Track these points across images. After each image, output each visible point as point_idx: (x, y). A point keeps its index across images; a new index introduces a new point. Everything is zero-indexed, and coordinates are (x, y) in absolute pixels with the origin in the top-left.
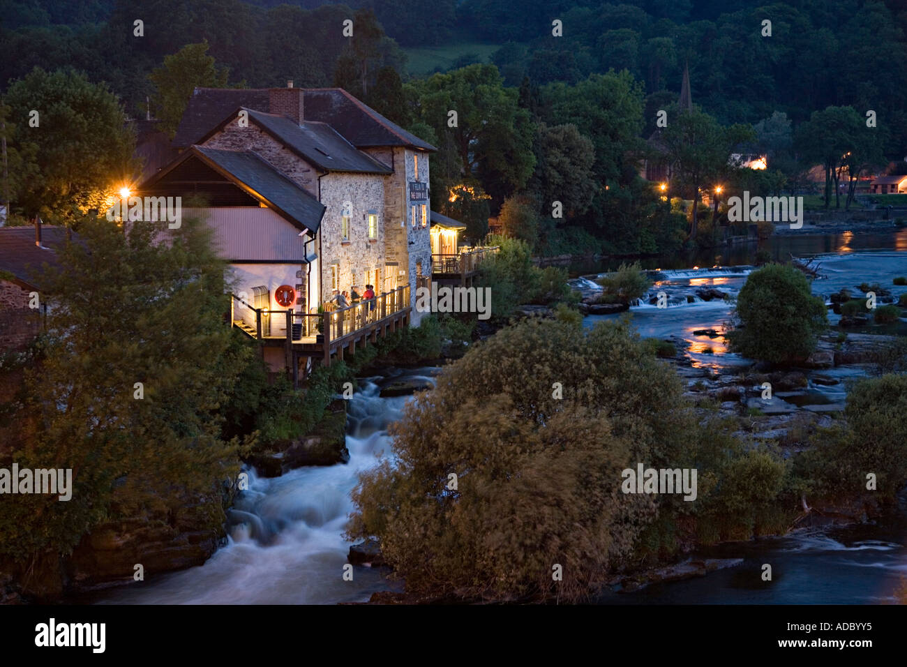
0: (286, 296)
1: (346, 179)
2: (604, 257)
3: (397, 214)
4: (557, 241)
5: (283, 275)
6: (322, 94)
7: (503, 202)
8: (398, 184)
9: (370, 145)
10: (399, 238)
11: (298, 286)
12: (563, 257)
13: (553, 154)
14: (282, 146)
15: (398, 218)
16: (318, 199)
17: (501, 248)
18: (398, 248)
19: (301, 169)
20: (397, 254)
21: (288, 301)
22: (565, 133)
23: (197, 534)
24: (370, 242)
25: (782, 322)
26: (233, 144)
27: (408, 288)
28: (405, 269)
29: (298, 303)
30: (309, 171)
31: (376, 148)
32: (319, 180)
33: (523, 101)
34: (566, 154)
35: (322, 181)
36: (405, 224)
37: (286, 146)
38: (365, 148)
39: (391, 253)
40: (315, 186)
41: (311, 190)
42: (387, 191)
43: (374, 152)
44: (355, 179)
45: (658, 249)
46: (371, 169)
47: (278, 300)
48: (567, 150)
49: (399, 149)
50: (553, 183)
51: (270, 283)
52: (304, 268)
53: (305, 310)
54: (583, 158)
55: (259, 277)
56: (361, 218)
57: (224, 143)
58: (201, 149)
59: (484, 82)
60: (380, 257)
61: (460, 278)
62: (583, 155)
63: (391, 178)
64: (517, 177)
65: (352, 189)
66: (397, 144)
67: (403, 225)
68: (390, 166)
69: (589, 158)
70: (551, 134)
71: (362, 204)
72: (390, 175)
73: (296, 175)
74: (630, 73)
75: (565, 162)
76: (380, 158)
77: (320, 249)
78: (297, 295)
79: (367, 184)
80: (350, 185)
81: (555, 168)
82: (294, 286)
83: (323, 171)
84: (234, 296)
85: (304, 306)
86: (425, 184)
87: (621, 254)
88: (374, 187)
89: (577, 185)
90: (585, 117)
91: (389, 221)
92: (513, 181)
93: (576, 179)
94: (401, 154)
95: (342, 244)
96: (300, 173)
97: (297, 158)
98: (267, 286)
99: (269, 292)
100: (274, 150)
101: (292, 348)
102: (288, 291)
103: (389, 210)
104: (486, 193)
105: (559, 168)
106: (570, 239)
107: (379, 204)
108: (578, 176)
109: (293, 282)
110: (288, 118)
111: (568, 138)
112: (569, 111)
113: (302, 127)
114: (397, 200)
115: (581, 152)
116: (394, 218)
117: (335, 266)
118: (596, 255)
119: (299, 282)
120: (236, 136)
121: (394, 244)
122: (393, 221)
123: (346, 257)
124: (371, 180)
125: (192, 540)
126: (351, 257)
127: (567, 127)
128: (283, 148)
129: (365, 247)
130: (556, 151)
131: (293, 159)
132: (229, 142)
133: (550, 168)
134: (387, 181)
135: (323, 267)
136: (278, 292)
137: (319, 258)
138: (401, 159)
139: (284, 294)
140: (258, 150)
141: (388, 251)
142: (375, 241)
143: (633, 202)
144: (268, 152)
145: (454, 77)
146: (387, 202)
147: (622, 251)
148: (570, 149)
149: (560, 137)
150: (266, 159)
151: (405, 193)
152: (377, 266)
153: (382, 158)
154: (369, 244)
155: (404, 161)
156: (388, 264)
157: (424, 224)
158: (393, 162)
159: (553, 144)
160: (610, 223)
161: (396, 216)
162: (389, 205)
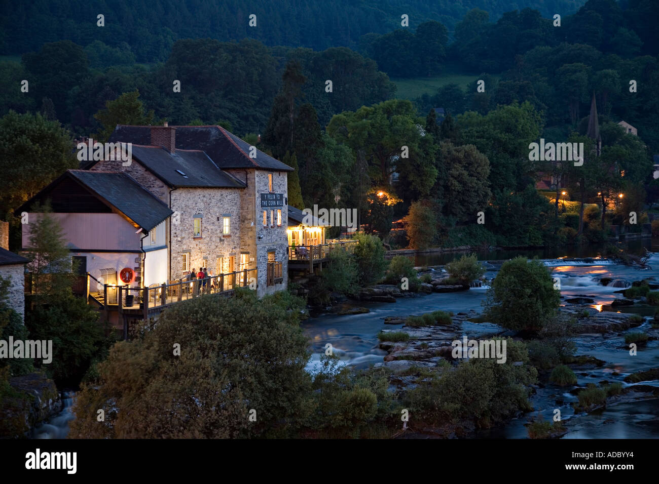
0: (127, 276)
1: (199, 192)
2: (499, 248)
3: (249, 216)
4: (459, 235)
5: (126, 261)
6: (204, 130)
7: (411, 205)
8: (250, 195)
9: (230, 167)
10: (250, 234)
11: (136, 268)
12: (462, 248)
13: (455, 168)
14: (145, 169)
15: (250, 219)
16: (169, 207)
17: (359, 241)
18: (249, 242)
19: (158, 185)
20: (249, 245)
21: (129, 279)
22: (466, 152)
24: (224, 236)
25: (520, 301)
26: (112, 168)
27: (256, 271)
28: (254, 257)
29: (136, 281)
30: (163, 187)
31: (234, 169)
32: (170, 193)
33: (429, 127)
34: (466, 168)
35: (172, 194)
36: (255, 224)
37: (148, 169)
38: (227, 169)
39: (245, 245)
40: (167, 197)
41: (164, 200)
42: (242, 200)
43: (233, 172)
44: (207, 192)
45: (544, 243)
46: (226, 185)
47: (122, 278)
48: (467, 165)
49: (250, 170)
50: (454, 190)
51: (118, 266)
52: (140, 256)
53: (140, 285)
54: (480, 171)
55: (110, 262)
56: (215, 219)
57: (106, 167)
58: (74, 172)
59: (399, 113)
60: (235, 248)
61: (309, 264)
62: (479, 169)
63: (245, 191)
64: (423, 186)
65: (205, 199)
66: (249, 166)
67: (252, 224)
68: (245, 182)
69: (485, 171)
70: (454, 153)
71: (216, 209)
72: (244, 188)
73: (154, 189)
74: (531, 104)
75: (464, 174)
76: (238, 177)
77: (170, 242)
78: (135, 275)
79: (222, 195)
81: (455, 178)
82: (133, 269)
83: (173, 187)
84: (89, 275)
85: (140, 283)
86: (282, 195)
87: (511, 246)
88: (229, 197)
89: (475, 191)
90: (488, 139)
91: (244, 221)
92: (420, 188)
93: (473, 187)
94: (253, 173)
95: (194, 238)
96: (157, 188)
97: (155, 178)
98: (115, 268)
99: (116, 272)
100: (139, 172)
101: (122, 312)
102: (129, 272)
103: (244, 214)
104: (399, 198)
105: (459, 178)
106: (471, 234)
107: (235, 210)
108: (475, 185)
109: (133, 265)
110: (163, 148)
111: (468, 155)
112: (476, 134)
113: (173, 154)
114: (249, 206)
115: (478, 167)
116: (247, 219)
117: (187, 255)
118: (490, 247)
119: (137, 265)
120: (114, 162)
121: (246, 239)
122: (246, 222)
123: (198, 247)
124: (225, 192)
126: (203, 248)
127: (466, 147)
128: (146, 171)
129: (219, 240)
130: (457, 165)
131: (152, 178)
132: (109, 166)
133: (451, 179)
134: (243, 193)
135: (173, 255)
136: (122, 273)
137: (169, 249)
138: (252, 177)
139: (126, 274)
140: (129, 172)
141: (243, 244)
142: (229, 236)
143: (523, 206)
144: (136, 173)
145: (376, 109)
146: (242, 208)
147: (513, 244)
148: (469, 164)
149: (461, 155)
150: (134, 178)
152: (231, 254)
153: (239, 177)
154: (222, 238)
155: (255, 178)
156: (242, 253)
157: (279, 223)
158: (247, 179)
159: (456, 160)
160: (505, 221)
161: (249, 218)
162: (243, 210)
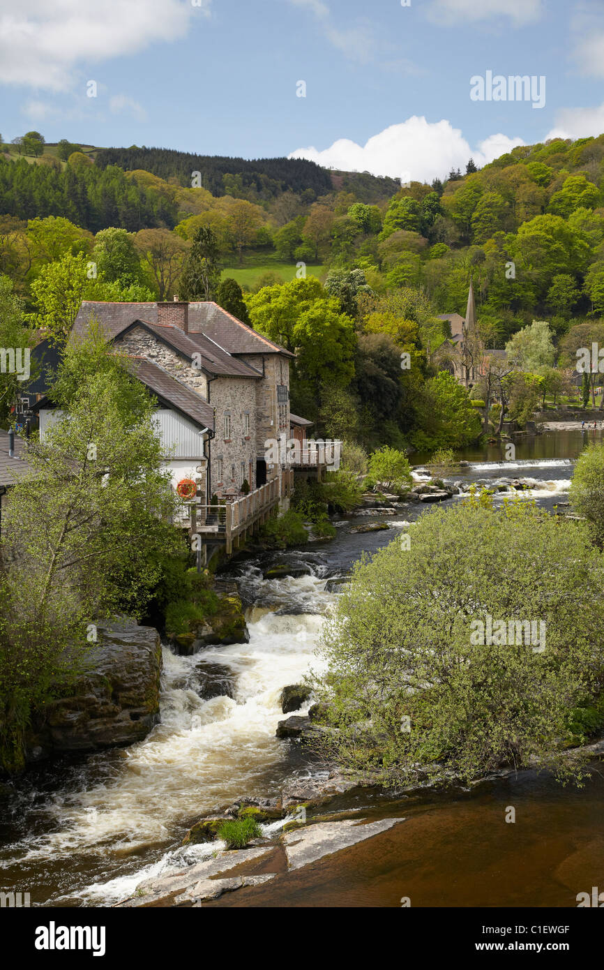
8: (267, 387)
9: (244, 352)
10: (269, 435)
11: (199, 480)
15: (268, 417)
16: (207, 401)
23: (137, 710)
24: (245, 438)
29: (198, 495)
30: (199, 376)
31: (249, 354)
32: (207, 383)
35: (210, 385)
36: (275, 423)
38: (239, 355)
39: (263, 449)
40: (204, 389)
41: (202, 393)
42: (258, 394)
46: (247, 373)
49: (268, 356)
52: (203, 464)
56: (239, 418)
60: (253, 453)
63: (262, 382)
65: (232, 392)
67: (272, 423)
68: (261, 371)
71: (240, 405)
72: (261, 379)
73: (188, 379)
76: (252, 364)
78: (197, 488)
79: (244, 387)
80: (231, 389)
82: (195, 481)
83: (213, 376)
86: (286, 387)
88: (249, 390)
91: (260, 420)
94: (270, 360)
95: (225, 441)
96: (192, 377)
97: (189, 364)
100: (168, 357)
103: (260, 410)
107: (252, 405)
109: (194, 476)
110: (174, 328)
113: (187, 336)
114: (267, 401)
116: (264, 417)
117: (220, 461)
119: (199, 476)
120: (133, 344)
121: (264, 441)
122: (263, 421)
124: (246, 383)
125: (135, 717)
126: (232, 453)
129: (242, 444)
131: (185, 365)
132: (127, 350)
134: (258, 386)
135: (211, 462)
136: (179, 487)
138: (269, 364)
141: (260, 447)
142: (249, 438)
146: (258, 404)
151: (274, 395)
153: (255, 365)
154: (245, 441)
155: (273, 367)
157: (286, 423)
158: (263, 367)
161: (266, 415)
162: (259, 406)
